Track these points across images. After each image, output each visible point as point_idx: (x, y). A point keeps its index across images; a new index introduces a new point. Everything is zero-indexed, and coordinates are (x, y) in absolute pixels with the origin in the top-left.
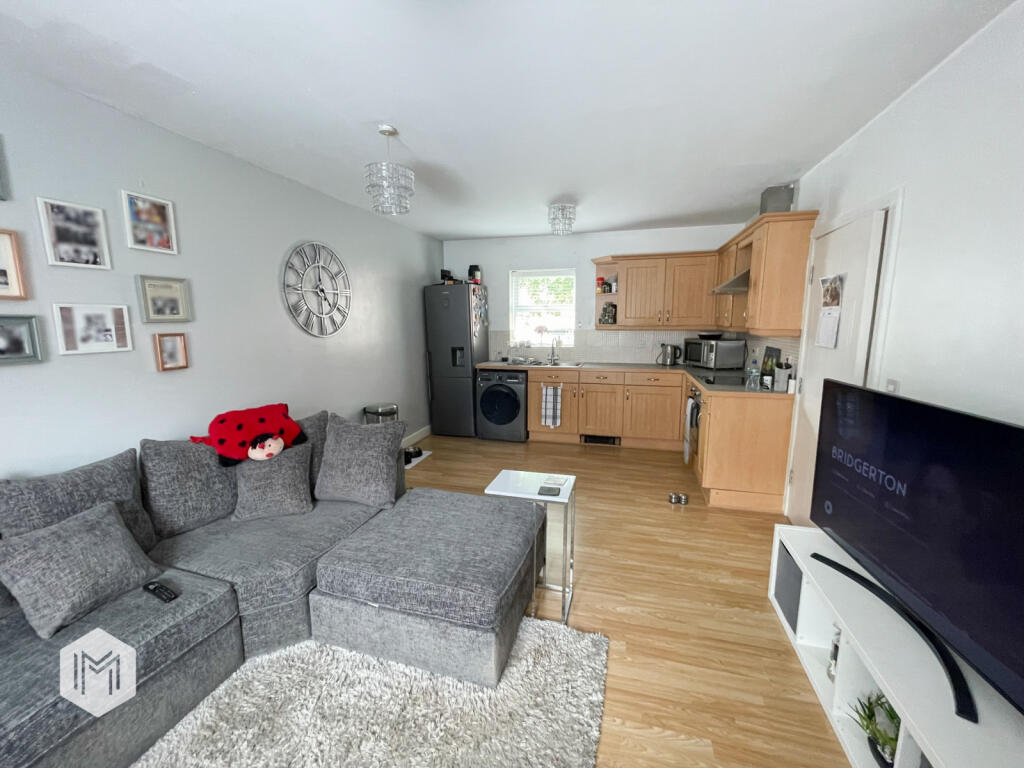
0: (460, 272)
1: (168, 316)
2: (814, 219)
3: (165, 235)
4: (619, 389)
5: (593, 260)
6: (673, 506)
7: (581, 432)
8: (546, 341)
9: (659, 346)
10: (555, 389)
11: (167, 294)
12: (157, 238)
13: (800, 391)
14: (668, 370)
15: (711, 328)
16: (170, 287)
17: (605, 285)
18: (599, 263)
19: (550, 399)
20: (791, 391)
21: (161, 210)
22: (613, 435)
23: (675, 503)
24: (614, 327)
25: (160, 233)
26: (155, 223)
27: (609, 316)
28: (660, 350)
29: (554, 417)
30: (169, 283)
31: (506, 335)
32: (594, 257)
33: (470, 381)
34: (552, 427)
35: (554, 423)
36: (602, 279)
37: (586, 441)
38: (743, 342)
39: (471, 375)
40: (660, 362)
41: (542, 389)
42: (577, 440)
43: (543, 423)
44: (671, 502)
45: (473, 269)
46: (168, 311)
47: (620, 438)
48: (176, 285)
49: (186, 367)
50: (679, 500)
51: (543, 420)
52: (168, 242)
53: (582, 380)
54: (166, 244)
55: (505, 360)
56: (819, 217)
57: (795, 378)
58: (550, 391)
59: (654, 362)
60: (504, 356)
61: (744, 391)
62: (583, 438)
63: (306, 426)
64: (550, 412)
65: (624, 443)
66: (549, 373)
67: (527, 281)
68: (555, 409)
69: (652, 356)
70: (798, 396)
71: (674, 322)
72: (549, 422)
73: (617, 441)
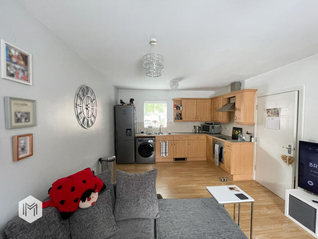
0: (127, 101)
1: (23, 123)
2: (256, 91)
3: (26, 73)
4: (186, 142)
5: (172, 99)
6: (223, 183)
7: (174, 157)
8: (157, 126)
9: (193, 127)
10: (166, 143)
11: (24, 109)
12: (21, 74)
13: (256, 141)
14: (197, 135)
15: (209, 121)
16: (27, 105)
17: (177, 107)
18: (174, 100)
19: (164, 146)
20: (253, 141)
21: (25, 58)
22: (184, 157)
23: (223, 181)
24: (181, 121)
25: (23, 71)
26: (21, 65)
27: (179, 117)
28: (194, 128)
29: (166, 153)
30: (26, 103)
31: (142, 124)
32: (173, 98)
33: (133, 141)
34: (165, 156)
35: (166, 155)
36: (176, 105)
37: (175, 160)
38: (220, 125)
39: (134, 139)
40: (194, 131)
41: (161, 143)
42: (172, 160)
43: (162, 155)
44: (222, 181)
45: (132, 100)
46: (23, 120)
47: (186, 158)
48: (30, 104)
49: (31, 155)
50: (224, 180)
51: (162, 154)
52: (27, 77)
53: (174, 140)
54: (26, 78)
55: (142, 133)
56: (257, 91)
57: (254, 137)
58: (164, 144)
59: (192, 132)
60: (142, 131)
61: (238, 142)
62: (174, 160)
63: (102, 179)
64: (164, 151)
65: (188, 160)
66: (163, 137)
67: (149, 105)
68: (166, 150)
69: (191, 130)
70: (255, 143)
71: (199, 119)
72: (164, 155)
73: (186, 159)
